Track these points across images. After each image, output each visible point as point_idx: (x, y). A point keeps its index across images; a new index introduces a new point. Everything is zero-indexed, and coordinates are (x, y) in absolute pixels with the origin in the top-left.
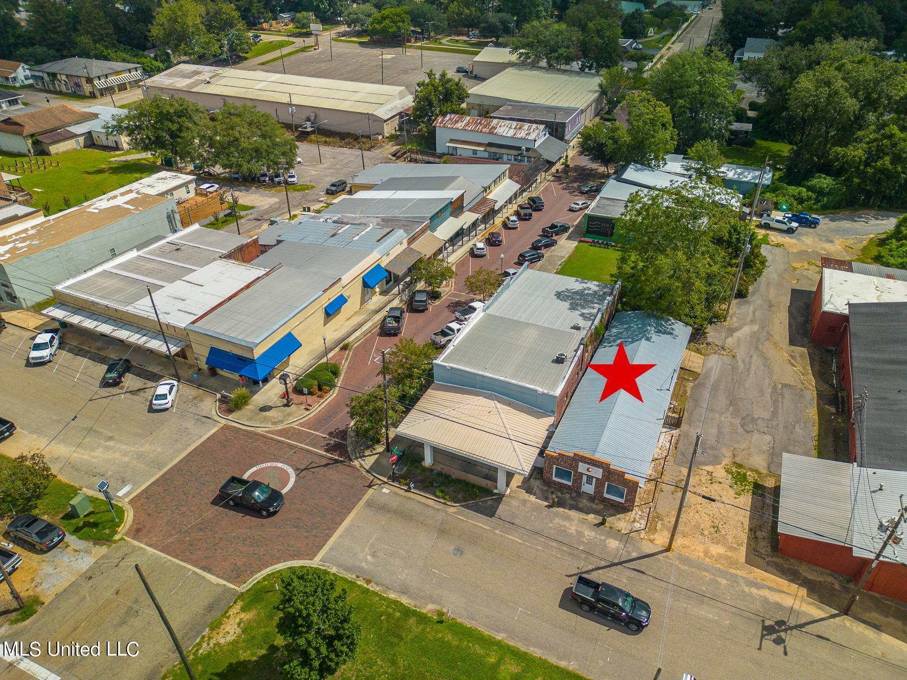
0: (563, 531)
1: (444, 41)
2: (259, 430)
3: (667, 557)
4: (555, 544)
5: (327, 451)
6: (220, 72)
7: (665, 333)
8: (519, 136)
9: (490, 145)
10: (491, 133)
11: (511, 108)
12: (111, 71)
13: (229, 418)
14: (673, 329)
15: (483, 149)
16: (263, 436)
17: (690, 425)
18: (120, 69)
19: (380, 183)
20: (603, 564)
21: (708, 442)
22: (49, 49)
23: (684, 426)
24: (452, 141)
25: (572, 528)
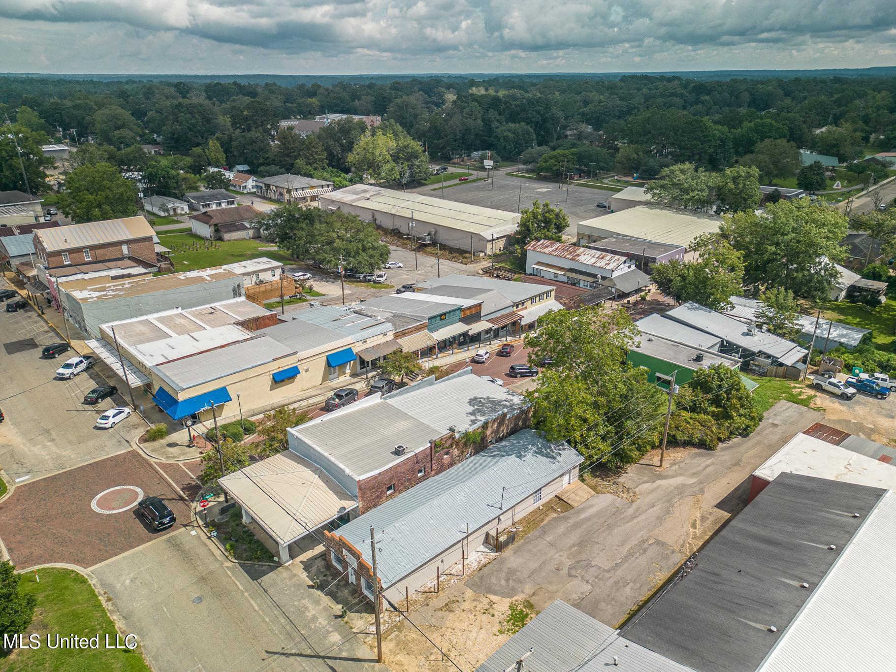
0: (301, 612)
1: (606, 181)
2: (152, 460)
3: (373, 668)
4: (283, 621)
5: (183, 489)
6: (383, 192)
7: (547, 456)
8: (598, 265)
9: (571, 270)
10: (573, 259)
11: (614, 240)
12: (307, 186)
13: (141, 446)
14: (560, 454)
15: (563, 273)
16: (150, 465)
17: (515, 553)
18: (315, 185)
19: (430, 287)
20: (309, 652)
21: (519, 574)
22: (280, 168)
23: (507, 552)
24: (539, 263)
25: (312, 611)
